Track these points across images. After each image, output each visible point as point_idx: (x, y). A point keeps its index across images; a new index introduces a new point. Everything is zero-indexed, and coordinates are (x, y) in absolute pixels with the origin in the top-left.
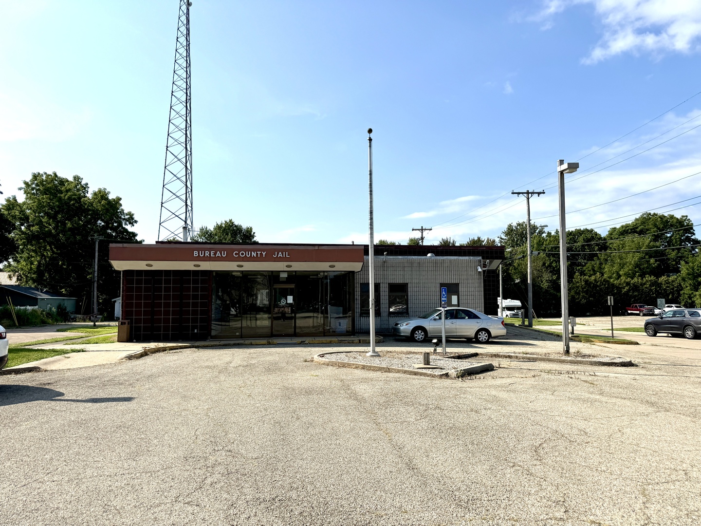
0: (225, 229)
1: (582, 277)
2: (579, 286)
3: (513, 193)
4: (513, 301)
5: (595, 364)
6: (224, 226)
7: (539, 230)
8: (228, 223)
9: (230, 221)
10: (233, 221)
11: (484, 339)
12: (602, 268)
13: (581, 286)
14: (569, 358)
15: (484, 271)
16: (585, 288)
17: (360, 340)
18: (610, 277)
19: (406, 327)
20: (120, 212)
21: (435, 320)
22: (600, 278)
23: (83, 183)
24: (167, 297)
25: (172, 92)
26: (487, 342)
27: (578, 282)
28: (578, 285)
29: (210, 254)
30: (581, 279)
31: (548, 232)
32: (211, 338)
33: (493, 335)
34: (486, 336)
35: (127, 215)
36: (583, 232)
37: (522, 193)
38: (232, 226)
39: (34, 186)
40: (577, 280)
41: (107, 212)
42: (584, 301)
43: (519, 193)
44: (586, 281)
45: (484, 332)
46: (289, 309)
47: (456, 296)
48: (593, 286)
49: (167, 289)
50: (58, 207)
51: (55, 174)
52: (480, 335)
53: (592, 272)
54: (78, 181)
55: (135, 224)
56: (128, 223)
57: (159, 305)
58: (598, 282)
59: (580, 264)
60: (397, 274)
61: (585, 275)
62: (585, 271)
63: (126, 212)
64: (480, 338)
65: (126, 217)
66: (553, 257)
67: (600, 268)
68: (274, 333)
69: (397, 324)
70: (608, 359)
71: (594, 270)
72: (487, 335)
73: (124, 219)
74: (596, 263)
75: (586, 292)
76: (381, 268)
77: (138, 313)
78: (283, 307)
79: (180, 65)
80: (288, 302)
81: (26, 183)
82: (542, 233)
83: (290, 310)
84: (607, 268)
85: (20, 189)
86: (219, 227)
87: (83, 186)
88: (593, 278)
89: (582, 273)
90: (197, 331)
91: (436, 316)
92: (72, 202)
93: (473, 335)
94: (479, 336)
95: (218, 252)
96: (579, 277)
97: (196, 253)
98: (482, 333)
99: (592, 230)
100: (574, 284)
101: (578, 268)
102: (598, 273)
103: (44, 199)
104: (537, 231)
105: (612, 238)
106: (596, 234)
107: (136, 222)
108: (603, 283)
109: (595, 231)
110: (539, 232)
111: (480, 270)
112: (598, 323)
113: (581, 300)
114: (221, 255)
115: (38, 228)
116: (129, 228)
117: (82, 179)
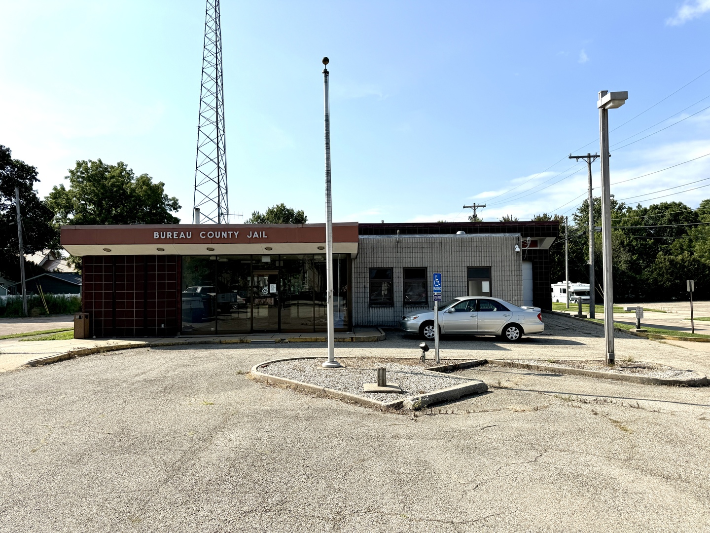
0: (276, 214)
1: (666, 256)
2: (662, 267)
3: (571, 157)
4: (583, 284)
5: (648, 382)
6: (275, 210)
7: (618, 205)
8: (279, 207)
9: (282, 205)
10: (285, 205)
11: (514, 337)
12: (692, 246)
13: (665, 267)
14: (611, 372)
15: (524, 251)
16: (670, 269)
17: (352, 338)
18: (701, 257)
19: (414, 321)
20: (164, 197)
21: (450, 312)
22: (688, 257)
23: (128, 169)
24: (130, 287)
25: (203, 68)
26: (520, 341)
27: (661, 263)
28: (661, 265)
29: (172, 236)
30: (665, 259)
31: (629, 207)
32: (181, 334)
33: (525, 331)
34: (517, 333)
35: (171, 200)
36: (670, 205)
37: (582, 157)
38: (283, 210)
39: (79, 174)
40: (660, 260)
41: (149, 198)
42: (668, 284)
43: (578, 157)
44: (671, 261)
45: (514, 328)
46: (271, 300)
47: (488, 283)
48: (679, 267)
49: (130, 278)
50: (102, 194)
51: (100, 161)
52: (509, 331)
53: (679, 251)
54: (122, 167)
55: (179, 209)
56: (172, 209)
57: (121, 296)
58: (686, 262)
59: (665, 242)
60: (414, 256)
61: (671, 254)
62: (671, 250)
63: (170, 197)
64: (509, 335)
65: (171, 202)
66: (633, 235)
67: (690, 246)
68: (254, 329)
69: (404, 318)
70: (671, 373)
71: (682, 249)
72: (517, 331)
73: (168, 205)
74: (684, 240)
75: (671, 274)
76: (394, 249)
77: (98, 305)
78: (265, 297)
79: (210, 40)
80: (271, 292)
81: (71, 172)
82: (623, 209)
83: (273, 301)
84: (697, 246)
85: (66, 178)
86: (271, 212)
87: (128, 173)
88: (680, 257)
89: (668, 252)
90: (165, 326)
91: (452, 308)
92: (115, 189)
93: (500, 332)
94: (507, 333)
95: (182, 233)
96: (662, 256)
97: (156, 235)
98: (512, 329)
99: (680, 204)
100: (656, 265)
101: (662, 247)
102: (686, 252)
103: (87, 187)
104: (617, 207)
105: (704, 212)
106: (685, 208)
107: (180, 207)
108: (691, 263)
109: (685, 204)
110: (619, 208)
111: (518, 249)
112: (683, 309)
113: (664, 283)
114: (186, 236)
115: (81, 216)
116: (174, 214)
117: (127, 165)
